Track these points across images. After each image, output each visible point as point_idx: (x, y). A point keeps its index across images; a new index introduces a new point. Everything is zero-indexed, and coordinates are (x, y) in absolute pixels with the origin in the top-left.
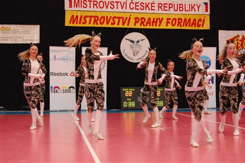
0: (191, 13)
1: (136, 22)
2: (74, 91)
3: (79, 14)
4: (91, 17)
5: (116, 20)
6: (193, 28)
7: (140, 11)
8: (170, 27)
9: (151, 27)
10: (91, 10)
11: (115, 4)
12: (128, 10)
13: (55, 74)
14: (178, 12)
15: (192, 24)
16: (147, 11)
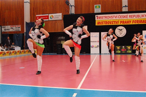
0: (142, 18)
1: (121, 23)
2: (99, 47)
3: (100, 21)
4: (104, 22)
5: (114, 22)
6: (143, 23)
7: (122, 19)
8: (134, 23)
9: (127, 24)
10: (104, 19)
11: (113, 17)
12: (118, 18)
13: (92, 42)
14: (137, 18)
15: (143, 22)
16: (125, 18)
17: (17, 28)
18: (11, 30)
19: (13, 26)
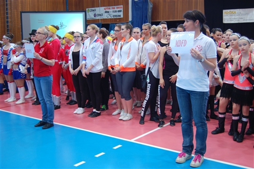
17: (116, 11)
18: (105, 16)
19: (110, 9)
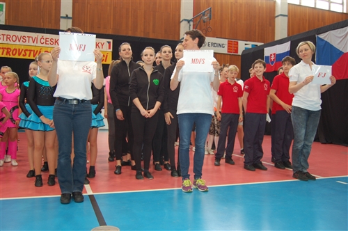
4: (4, 48)
7: (50, 46)
10: (4, 42)
11: (27, 39)
12: (39, 44)
